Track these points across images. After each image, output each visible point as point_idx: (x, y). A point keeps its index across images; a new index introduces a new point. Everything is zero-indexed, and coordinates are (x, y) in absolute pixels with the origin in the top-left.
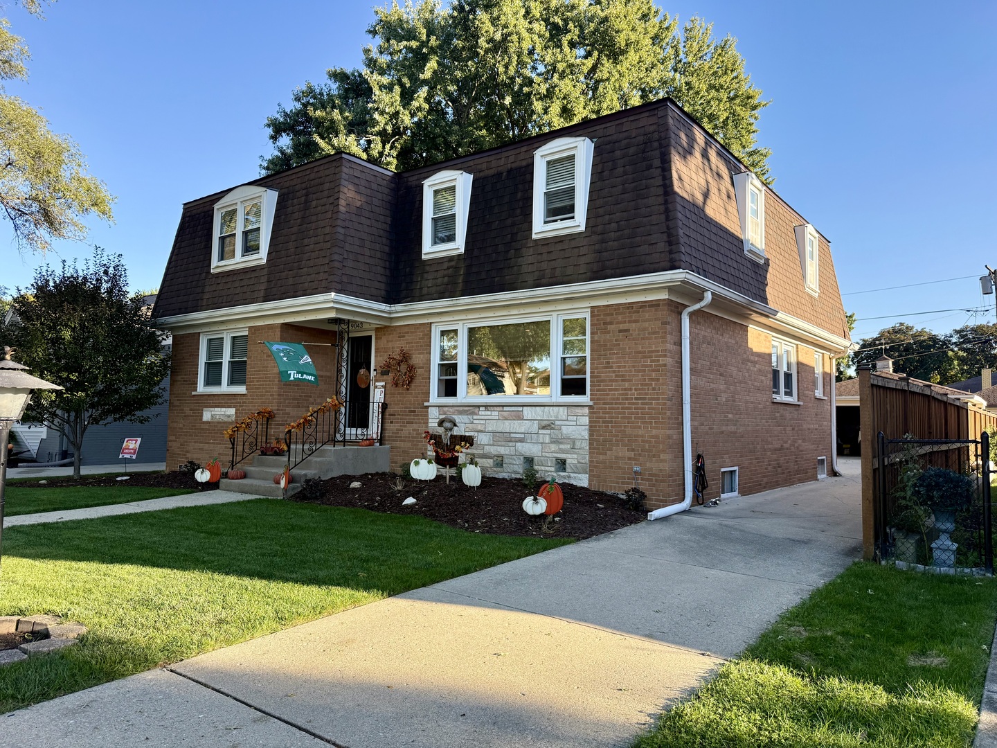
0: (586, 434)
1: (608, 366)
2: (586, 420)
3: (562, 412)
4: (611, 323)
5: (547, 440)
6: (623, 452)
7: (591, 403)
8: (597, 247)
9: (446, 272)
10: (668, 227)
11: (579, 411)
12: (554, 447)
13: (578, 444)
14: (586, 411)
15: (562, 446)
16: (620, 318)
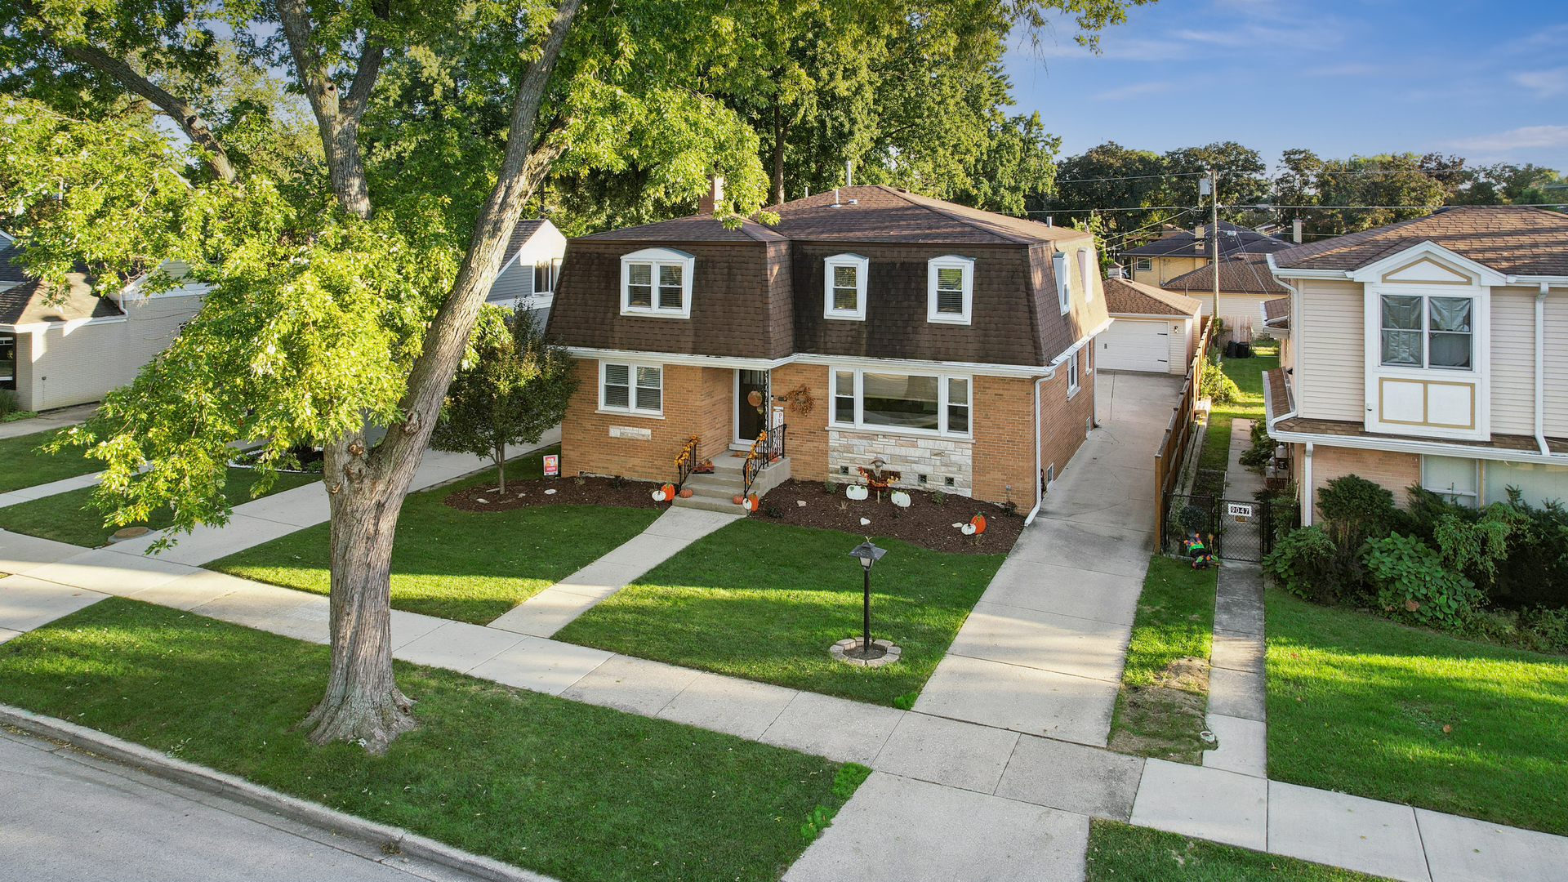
0: (970, 462)
1: (987, 417)
2: (970, 452)
3: (951, 446)
4: (989, 388)
5: (938, 463)
6: (999, 475)
7: (974, 441)
8: (981, 339)
9: (849, 333)
10: (1033, 336)
11: (964, 445)
12: (943, 469)
13: (964, 468)
14: (970, 446)
15: (950, 469)
16: (996, 386)
